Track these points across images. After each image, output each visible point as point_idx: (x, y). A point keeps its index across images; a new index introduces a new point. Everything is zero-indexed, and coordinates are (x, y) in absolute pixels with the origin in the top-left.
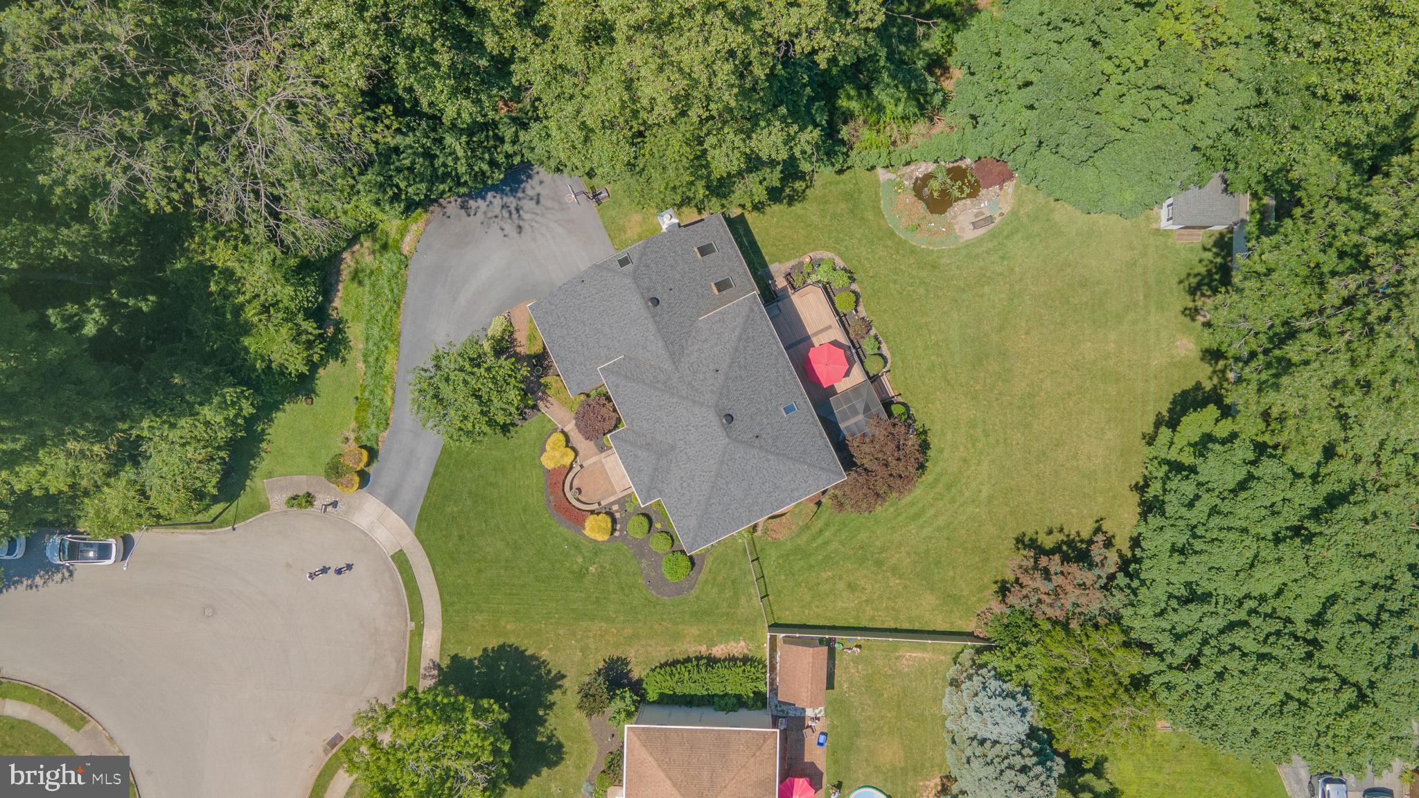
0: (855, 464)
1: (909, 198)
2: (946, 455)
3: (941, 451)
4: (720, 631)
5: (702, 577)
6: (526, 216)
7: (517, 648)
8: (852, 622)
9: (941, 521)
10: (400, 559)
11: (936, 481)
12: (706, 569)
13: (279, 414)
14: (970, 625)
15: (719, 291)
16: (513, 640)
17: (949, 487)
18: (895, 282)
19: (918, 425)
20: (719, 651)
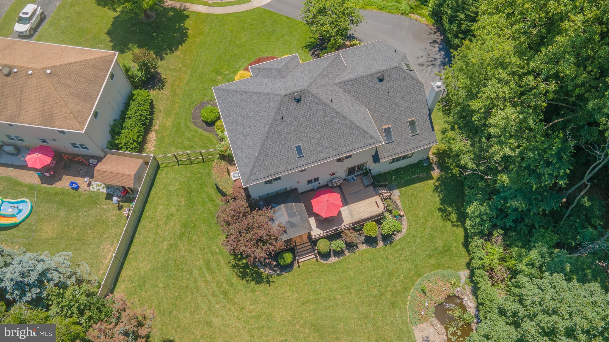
1: (448, 290)
5: (200, 131)
15: (385, 129)
19: (275, 277)
20: (152, 136)
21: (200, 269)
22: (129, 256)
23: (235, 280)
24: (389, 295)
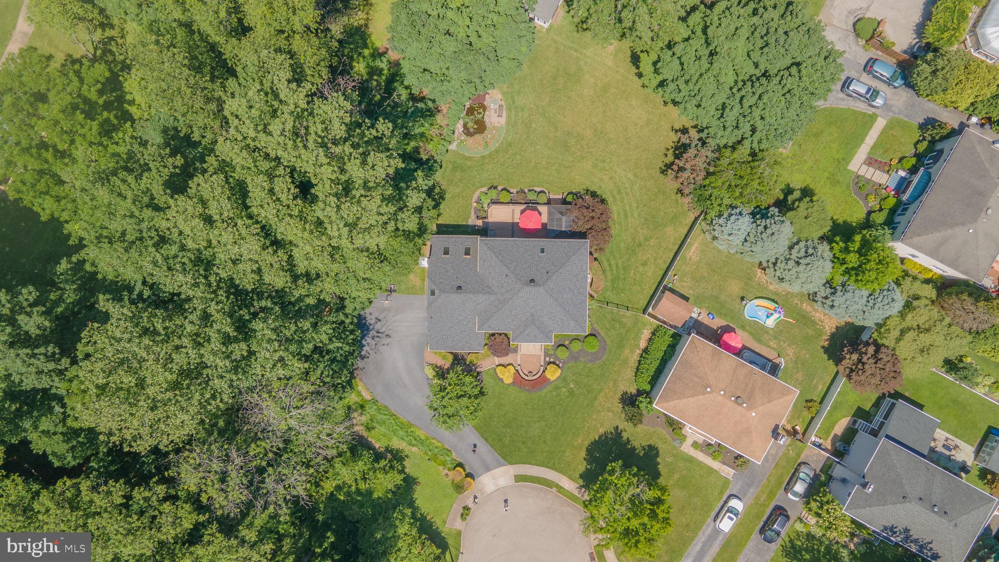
0: (585, 232)
1: (471, 140)
2: (604, 186)
3: (600, 187)
4: (633, 339)
5: (603, 334)
6: (383, 330)
7: (592, 443)
8: (661, 273)
9: (634, 205)
10: (519, 478)
11: (614, 197)
12: (600, 330)
13: (417, 502)
14: (692, 216)
15: (469, 254)
16: (587, 443)
17: (619, 192)
18: (508, 168)
19: (582, 192)
20: (643, 344)
21: (632, 215)
22: (679, 242)
23: (610, 200)
24: (510, 152)
